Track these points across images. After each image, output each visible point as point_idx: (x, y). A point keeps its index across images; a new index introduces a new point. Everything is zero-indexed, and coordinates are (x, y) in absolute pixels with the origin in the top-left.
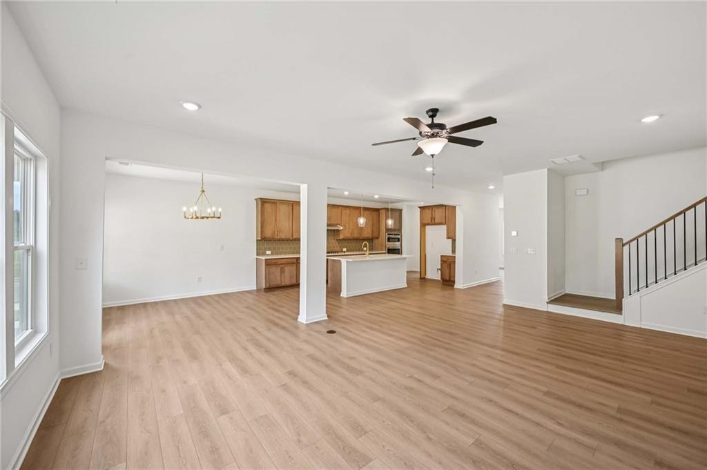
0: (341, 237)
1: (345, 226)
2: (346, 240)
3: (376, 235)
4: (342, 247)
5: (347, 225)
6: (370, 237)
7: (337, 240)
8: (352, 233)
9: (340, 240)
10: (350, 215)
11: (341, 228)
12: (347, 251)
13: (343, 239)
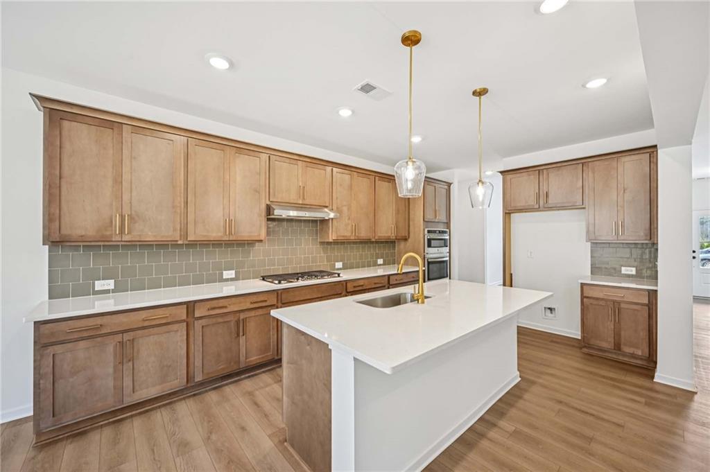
0: (332, 237)
1: (339, 211)
2: (343, 243)
3: (403, 233)
4: (332, 261)
5: (345, 209)
6: (393, 236)
7: (322, 243)
8: (356, 228)
9: (329, 243)
10: (351, 187)
11: (332, 215)
12: (345, 267)
13: (336, 243)
